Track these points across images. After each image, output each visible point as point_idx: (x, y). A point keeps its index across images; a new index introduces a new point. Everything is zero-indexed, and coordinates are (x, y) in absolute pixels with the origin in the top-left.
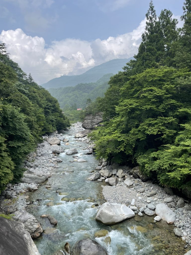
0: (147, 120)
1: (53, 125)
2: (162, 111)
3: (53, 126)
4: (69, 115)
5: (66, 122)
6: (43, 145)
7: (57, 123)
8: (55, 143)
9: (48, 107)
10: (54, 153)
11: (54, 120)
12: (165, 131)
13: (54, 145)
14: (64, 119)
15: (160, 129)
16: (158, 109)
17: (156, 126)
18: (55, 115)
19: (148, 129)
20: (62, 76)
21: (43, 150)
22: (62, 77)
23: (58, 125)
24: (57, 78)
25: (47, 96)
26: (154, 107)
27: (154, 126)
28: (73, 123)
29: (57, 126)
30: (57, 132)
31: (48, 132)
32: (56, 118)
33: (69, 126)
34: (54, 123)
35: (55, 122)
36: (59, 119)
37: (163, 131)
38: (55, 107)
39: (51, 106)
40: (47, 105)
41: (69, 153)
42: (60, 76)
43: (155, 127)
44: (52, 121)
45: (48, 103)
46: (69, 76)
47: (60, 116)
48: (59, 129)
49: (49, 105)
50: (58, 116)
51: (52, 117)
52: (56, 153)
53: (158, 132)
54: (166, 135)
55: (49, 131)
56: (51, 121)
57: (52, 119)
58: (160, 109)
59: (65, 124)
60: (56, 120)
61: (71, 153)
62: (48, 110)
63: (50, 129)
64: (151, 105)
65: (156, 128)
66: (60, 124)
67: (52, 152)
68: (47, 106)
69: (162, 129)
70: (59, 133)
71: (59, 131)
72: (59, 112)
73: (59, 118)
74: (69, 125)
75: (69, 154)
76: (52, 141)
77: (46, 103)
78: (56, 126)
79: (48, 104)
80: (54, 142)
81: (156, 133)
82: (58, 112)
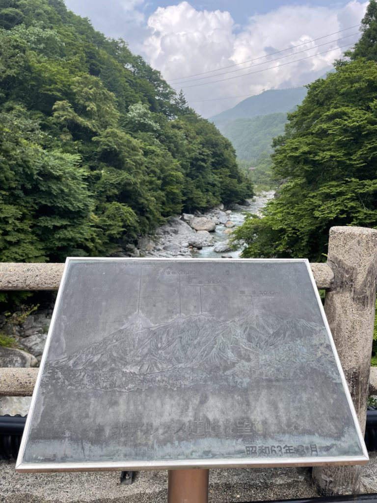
0: (325, 186)
1: (214, 194)
2: (358, 164)
3: (215, 196)
4: (264, 172)
5: (242, 188)
6: (175, 231)
7: (224, 190)
8: (205, 229)
9: (203, 157)
10: (191, 247)
11: (216, 183)
12: (359, 212)
13: (201, 231)
14: (240, 182)
15: (346, 207)
16: (350, 159)
17: (339, 200)
18: (221, 174)
19: (319, 206)
20: (266, 90)
21: (171, 238)
22: (265, 93)
23: (225, 193)
24: (255, 96)
25: (208, 135)
26: (339, 154)
27: (335, 200)
28: (267, 191)
29: (223, 196)
30: (222, 207)
31: (197, 206)
32: (221, 180)
33: (251, 196)
34: (216, 189)
35: (218, 187)
36: (228, 182)
37: (353, 213)
38: (223, 157)
39: (208, 154)
40: (201, 152)
41: (219, 249)
42: (262, 92)
43: (338, 202)
44: (214, 185)
45: (203, 150)
46: (280, 89)
47: (230, 176)
48: (226, 200)
49: (205, 152)
50: (226, 176)
51: (214, 177)
52: (195, 247)
53: (341, 214)
54: (358, 221)
55: (199, 204)
56: (211, 185)
57: (213, 182)
58: (355, 160)
59: (241, 191)
60: (221, 182)
61: (223, 249)
62: (203, 164)
63: (203, 200)
64: (334, 152)
65: (339, 204)
66: (229, 192)
67: (187, 244)
68: (200, 154)
69: (349, 206)
70: (226, 208)
71: (228, 206)
72: (230, 166)
73: (228, 180)
74: (250, 193)
75: (218, 251)
76: (199, 224)
77: (199, 149)
78: (221, 194)
79: (203, 152)
80: (203, 226)
81: (335, 216)
82: (227, 167)
